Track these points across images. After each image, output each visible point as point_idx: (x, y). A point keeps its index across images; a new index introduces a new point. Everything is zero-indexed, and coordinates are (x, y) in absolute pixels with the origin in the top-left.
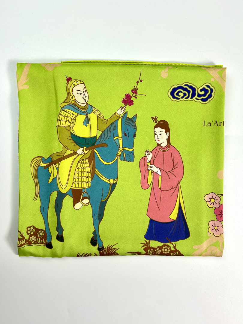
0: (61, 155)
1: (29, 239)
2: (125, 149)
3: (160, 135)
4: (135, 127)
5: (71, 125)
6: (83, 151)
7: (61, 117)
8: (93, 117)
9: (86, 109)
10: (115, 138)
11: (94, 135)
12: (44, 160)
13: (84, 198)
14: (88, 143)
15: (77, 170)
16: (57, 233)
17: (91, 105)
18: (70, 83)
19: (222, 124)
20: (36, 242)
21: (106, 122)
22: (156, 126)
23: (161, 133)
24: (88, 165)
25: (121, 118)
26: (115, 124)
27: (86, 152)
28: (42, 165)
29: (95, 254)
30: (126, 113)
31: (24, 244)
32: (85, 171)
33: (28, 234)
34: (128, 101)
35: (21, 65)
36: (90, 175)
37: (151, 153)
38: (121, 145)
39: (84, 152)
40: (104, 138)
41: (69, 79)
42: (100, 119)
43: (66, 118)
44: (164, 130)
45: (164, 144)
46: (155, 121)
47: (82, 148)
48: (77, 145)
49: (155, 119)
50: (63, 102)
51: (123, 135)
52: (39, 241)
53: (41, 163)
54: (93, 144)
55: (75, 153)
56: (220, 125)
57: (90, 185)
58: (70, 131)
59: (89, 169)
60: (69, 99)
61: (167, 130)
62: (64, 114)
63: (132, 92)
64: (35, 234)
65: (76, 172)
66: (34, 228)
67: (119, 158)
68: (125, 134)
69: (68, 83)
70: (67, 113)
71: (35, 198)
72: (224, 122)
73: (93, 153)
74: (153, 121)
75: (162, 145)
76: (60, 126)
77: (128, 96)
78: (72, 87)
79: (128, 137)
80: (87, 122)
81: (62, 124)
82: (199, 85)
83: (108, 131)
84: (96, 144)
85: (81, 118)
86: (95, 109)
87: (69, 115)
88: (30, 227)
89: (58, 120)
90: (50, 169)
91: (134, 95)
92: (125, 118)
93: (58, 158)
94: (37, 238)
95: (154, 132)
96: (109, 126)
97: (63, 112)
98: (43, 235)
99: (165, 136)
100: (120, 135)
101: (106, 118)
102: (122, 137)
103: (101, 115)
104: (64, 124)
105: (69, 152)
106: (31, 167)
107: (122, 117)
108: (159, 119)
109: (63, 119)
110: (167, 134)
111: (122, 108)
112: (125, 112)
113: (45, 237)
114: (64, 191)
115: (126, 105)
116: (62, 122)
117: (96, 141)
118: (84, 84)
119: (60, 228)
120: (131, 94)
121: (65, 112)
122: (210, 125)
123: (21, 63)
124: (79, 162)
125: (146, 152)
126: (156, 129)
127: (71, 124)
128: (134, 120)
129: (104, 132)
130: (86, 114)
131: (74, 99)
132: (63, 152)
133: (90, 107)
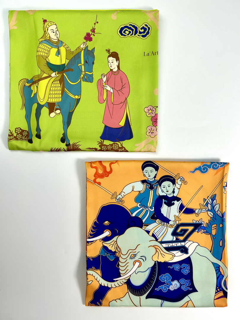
0: (40, 77)
1: (17, 136)
2: (87, 73)
4: (94, 57)
6: (56, 74)
7: (39, 49)
8: (63, 50)
9: (58, 43)
10: (79, 65)
11: (63, 62)
12: (28, 81)
13: (57, 109)
14: (59, 69)
15: (51, 89)
16: (36, 133)
17: (61, 41)
18: (46, 24)
19: (156, 53)
20: (21, 139)
21: (72, 53)
22: (109, 56)
23: (112, 61)
24: (59, 85)
25: (83, 50)
26: (79, 55)
27: (58, 75)
28: (27, 85)
29: (64, 148)
31: (12, 139)
32: (57, 89)
33: (16, 133)
34: (88, 38)
35: (11, 12)
36: (60, 92)
37: (106, 76)
38: (83, 70)
40: (71, 65)
41: (45, 21)
42: (68, 51)
43: (43, 50)
44: (115, 59)
46: (108, 53)
47: (55, 73)
48: (51, 70)
49: (108, 51)
50: (41, 38)
51: (85, 63)
52: (24, 138)
53: (26, 84)
54: (63, 70)
55: (50, 76)
56: (155, 55)
57: (61, 100)
58: (46, 59)
59: (60, 88)
60: (45, 36)
61: (118, 59)
62: (42, 47)
63: (91, 31)
64: (21, 133)
65: (50, 90)
66: (21, 129)
67: (82, 79)
68: (86, 62)
69: (44, 24)
70: (44, 47)
71: (22, 108)
72: (158, 52)
73: (63, 76)
75: (113, 70)
76: (39, 56)
77: (88, 34)
78: (47, 27)
79: (88, 64)
80: (58, 53)
81: (40, 54)
82: (140, 25)
83: (74, 60)
84: (65, 69)
85: (54, 50)
86: (64, 44)
87: (45, 48)
88: (18, 128)
89: (38, 51)
90: (32, 88)
91: (93, 33)
92: (86, 50)
93: (38, 79)
94: (23, 136)
95: (108, 60)
96: (74, 56)
97: (41, 45)
98: (27, 134)
99: (116, 63)
100: (83, 62)
101: (72, 50)
102: (84, 64)
103: (69, 48)
104: (42, 54)
105: (45, 75)
106: (19, 85)
107: (84, 49)
108: (111, 51)
109: (41, 50)
110: (118, 62)
111: (84, 43)
112: (86, 46)
113: (27, 136)
114: (42, 104)
115: (87, 41)
116: (40, 53)
117: (65, 67)
118: (56, 25)
119: (38, 129)
120: (91, 33)
121: (42, 46)
122: (149, 55)
123: (12, 11)
124: (53, 83)
125: (102, 75)
126: (109, 58)
127: (47, 55)
128: (93, 52)
129: (71, 60)
130: (57, 47)
131: (49, 36)
132: (41, 75)
133: (60, 42)
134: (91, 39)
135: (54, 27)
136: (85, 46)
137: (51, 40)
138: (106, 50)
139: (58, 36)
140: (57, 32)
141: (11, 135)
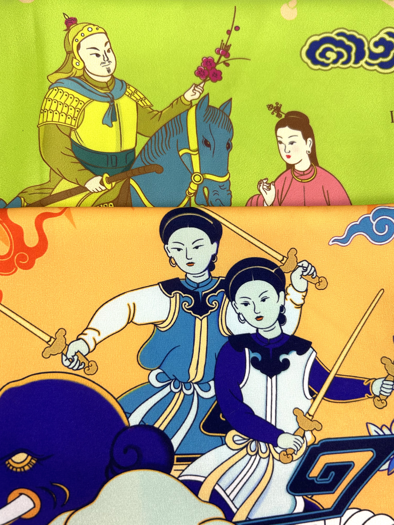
0: (46, 191)
2: (208, 176)
3: (292, 143)
4: (230, 127)
5: (73, 124)
8: (126, 106)
9: (111, 88)
10: (181, 153)
11: (128, 145)
12: (2, 207)
14: (114, 164)
17: (122, 81)
18: (74, 30)
21: (158, 116)
25: (195, 107)
27: (109, 186)
30: (205, 97)
34: (208, 71)
37: (272, 187)
38: (197, 168)
39: (103, 185)
40: (154, 152)
41: (70, 22)
42: (144, 110)
43: (60, 107)
44: (299, 133)
45: (304, 165)
46: (275, 114)
47: (100, 178)
48: (87, 168)
49: (276, 109)
50: (56, 72)
51: (202, 146)
54: (128, 168)
55: (81, 189)
58: (69, 136)
60: (69, 66)
61: (308, 133)
62: (58, 98)
63: (218, 53)
67: (193, 198)
68: (204, 143)
69: (68, 29)
70: (64, 97)
74: (273, 113)
75: (297, 167)
76: (46, 124)
77: (208, 63)
78: (77, 40)
79: (212, 149)
80: (112, 116)
81: (50, 119)
82: (370, 33)
83: (164, 137)
84: (134, 166)
86: (131, 88)
87: (70, 100)
91: (223, 59)
92: (204, 106)
93: (38, 199)
95: (277, 136)
96: (165, 125)
99: (303, 146)
100: (193, 144)
101: (158, 107)
102: (198, 150)
103: (146, 101)
105: (65, 186)
107: (197, 105)
108: (285, 110)
109: (53, 108)
110: (309, 143)
111: (196, 86)
112: (202, 96)
115: (205, 81)
116: (50, 115)
117: (134, 159)
118: (106, 33)
121: (59, 95)
125: (260, 183)
126: (279, 130)
127: (74, 122)
128: (226, 111)
129: (153, 138)
131: (81, 66)
132: (51, 185)
133: (119, 84)
134: (216, 76)
135: (99, 41)
136: (198, 94)
137: (88, 78)
138: (270, 107)
139: (112, 66)
140: (110, 55)
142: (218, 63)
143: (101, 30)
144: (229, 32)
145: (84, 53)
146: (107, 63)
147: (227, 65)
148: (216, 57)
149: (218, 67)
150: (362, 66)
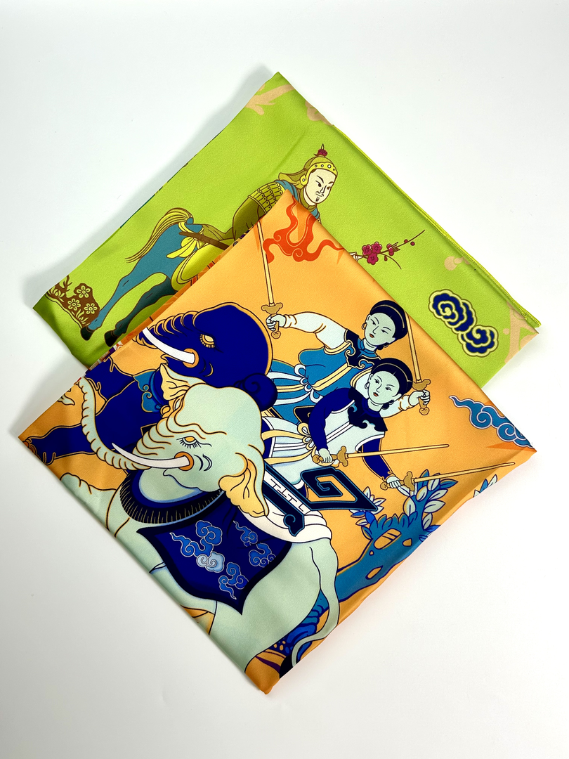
0: (218, 237)
1: (70, 299)
7: (266, 188)
12: (190, 222)
18: (320, 159)
20: (75, 312)
28: (182, 226)
31: (57, 298)
33: (75, 292)
34: (371, 253)
35: (279, 79)
41: (322, 152)
50: (287, 175)
52: (80, 314)
53: (183, 224)
60: (298, 177)
62: (274, 190)
63: (388, 247)
64: (84, 302)
66: (91, 293)
69: (317, 156)
71: (131, 259)
76: (254, 199)
77: (377, 247)
78: (316, 166)
81: (258, 199)
82: (482, 321)
88: (87, 287)
89: (259, 189)
90: (185, 241)
91: (387, 253)
93: (210, 237)
94: (82, 309)
97: (276, 186)
104: (262, 201)
106: (166, 214)
109: (266, 195)
111: (356, 255)
114: (175, 286)
115: (363, 256)
116: (261, 197)
118: (336, 177)
123: (283, 78)
131: (305, 183)
133: (315, 213)
134: (373, 260)
135: (328, 177)
137: (301, 194)
139: (321, 199)
140: (327, 191)
141: (61, 288)
142: (381, 253)
143: (335, 172)
144: (406, 241)
145: (313, 178)
146: (321, 194)
147: (386, 259)
148: (384, 249)
149: (379, 256)
150: (458, 334)
